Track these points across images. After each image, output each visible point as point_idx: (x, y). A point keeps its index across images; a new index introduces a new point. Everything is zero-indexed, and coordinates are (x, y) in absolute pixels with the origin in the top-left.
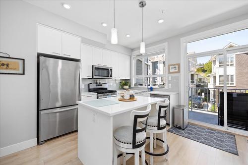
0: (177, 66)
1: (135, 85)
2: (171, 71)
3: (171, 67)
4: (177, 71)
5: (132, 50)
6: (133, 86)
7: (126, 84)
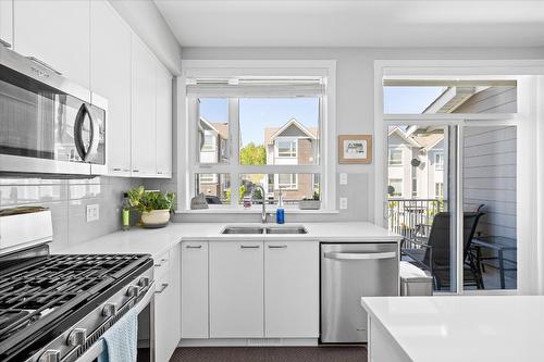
0: (364, 143)
1: (194, 204)
2: (347, 156)
3: (346, 143)
4: (363, 156)
5: (184, 51)
6: (185, 206)
7: (157, 205)
